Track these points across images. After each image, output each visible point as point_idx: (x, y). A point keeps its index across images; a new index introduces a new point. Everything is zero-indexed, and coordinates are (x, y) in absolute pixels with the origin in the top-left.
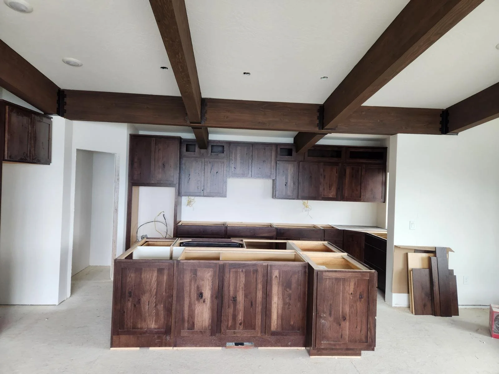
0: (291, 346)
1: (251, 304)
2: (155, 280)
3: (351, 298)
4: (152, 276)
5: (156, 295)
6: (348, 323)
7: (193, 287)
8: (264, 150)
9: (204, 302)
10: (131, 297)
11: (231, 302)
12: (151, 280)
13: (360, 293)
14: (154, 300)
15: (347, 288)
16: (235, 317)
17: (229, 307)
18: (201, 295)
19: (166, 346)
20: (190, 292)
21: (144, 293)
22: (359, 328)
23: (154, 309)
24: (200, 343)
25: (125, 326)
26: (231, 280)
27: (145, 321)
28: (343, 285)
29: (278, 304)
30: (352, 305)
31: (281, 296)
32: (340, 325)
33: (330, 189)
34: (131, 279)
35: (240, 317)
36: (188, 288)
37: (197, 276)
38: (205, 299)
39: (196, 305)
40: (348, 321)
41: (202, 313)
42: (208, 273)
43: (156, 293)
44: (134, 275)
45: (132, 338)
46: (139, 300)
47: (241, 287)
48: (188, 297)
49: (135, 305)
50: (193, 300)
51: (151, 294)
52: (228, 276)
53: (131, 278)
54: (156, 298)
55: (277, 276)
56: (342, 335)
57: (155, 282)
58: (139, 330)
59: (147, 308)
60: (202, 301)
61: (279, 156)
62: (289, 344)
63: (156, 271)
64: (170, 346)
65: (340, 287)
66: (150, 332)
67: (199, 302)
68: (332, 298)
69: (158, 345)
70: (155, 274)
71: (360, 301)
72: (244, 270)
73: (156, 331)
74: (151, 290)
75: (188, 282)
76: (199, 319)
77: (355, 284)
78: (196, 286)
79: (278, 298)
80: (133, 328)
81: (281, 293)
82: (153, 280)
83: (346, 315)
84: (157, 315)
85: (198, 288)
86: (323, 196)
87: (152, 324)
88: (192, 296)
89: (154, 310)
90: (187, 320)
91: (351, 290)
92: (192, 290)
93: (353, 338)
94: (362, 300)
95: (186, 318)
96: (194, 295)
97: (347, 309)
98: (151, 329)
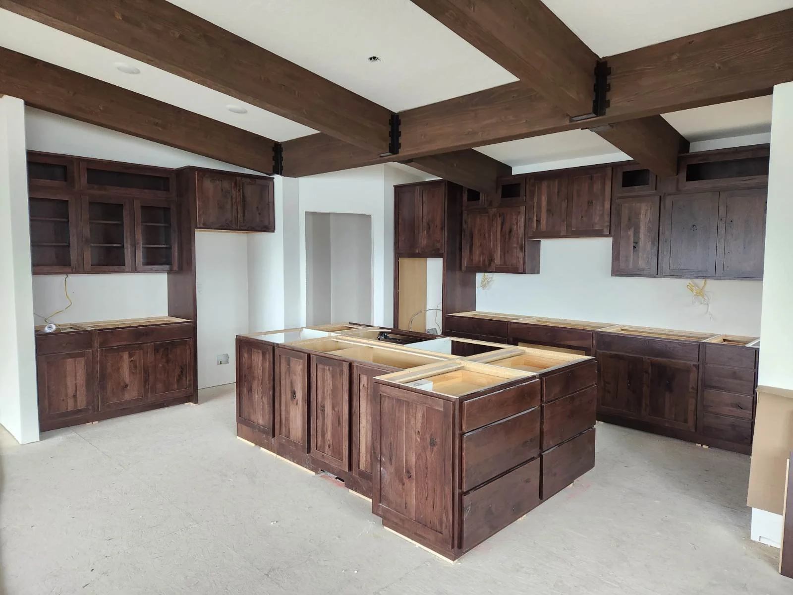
1: (338, 420)
3: (418, 440)
6: (414, 485)
8: (589, 181)
9: (297, 404)
13: (431, 435)
15: (413, 422)
18: (294, 394)
19: (271, 450)
22: (430, 502)
24: (297, 460)
25: (243, 415)
27: (255, 413)
28: (407, 413)
29: (366, 429)
30: (420, 455)
32: (403, 484)
35: (329, 436)
37: (290, 368)
38: (297, 401)
39: (291, 407)
40: (414, 481)
45: (249, 431)
47: (328, 393)
50: (288, 399)
51: (258, 382)
55: (365, 384)
56: (406, 504)
58: (252, 422)
59: (256, 398)
61: (620, 189)
63: (261, 354)
64: (274, 452)
65: (403, 416)
66: (259, 428)
67: (293, 402)
68: (393, 432)
69: (266, 446)
70: (260, 357)
71: (432, 450)
73: (263, 428)
74: (258, 376)
75: (284, 374)
77: (423, 415)
78: (290, 381)
80: (249, 419)
83: (411, 468)
85: (292, 384)
87: (260, 419)
88: (287, 393)
89: (261, 402)
91: (419, 427)
92: (288, 386)
93: (422, 516)
94: (435, 449)
96: (289, 392)
97: (413, 460)
98: (260, 425)
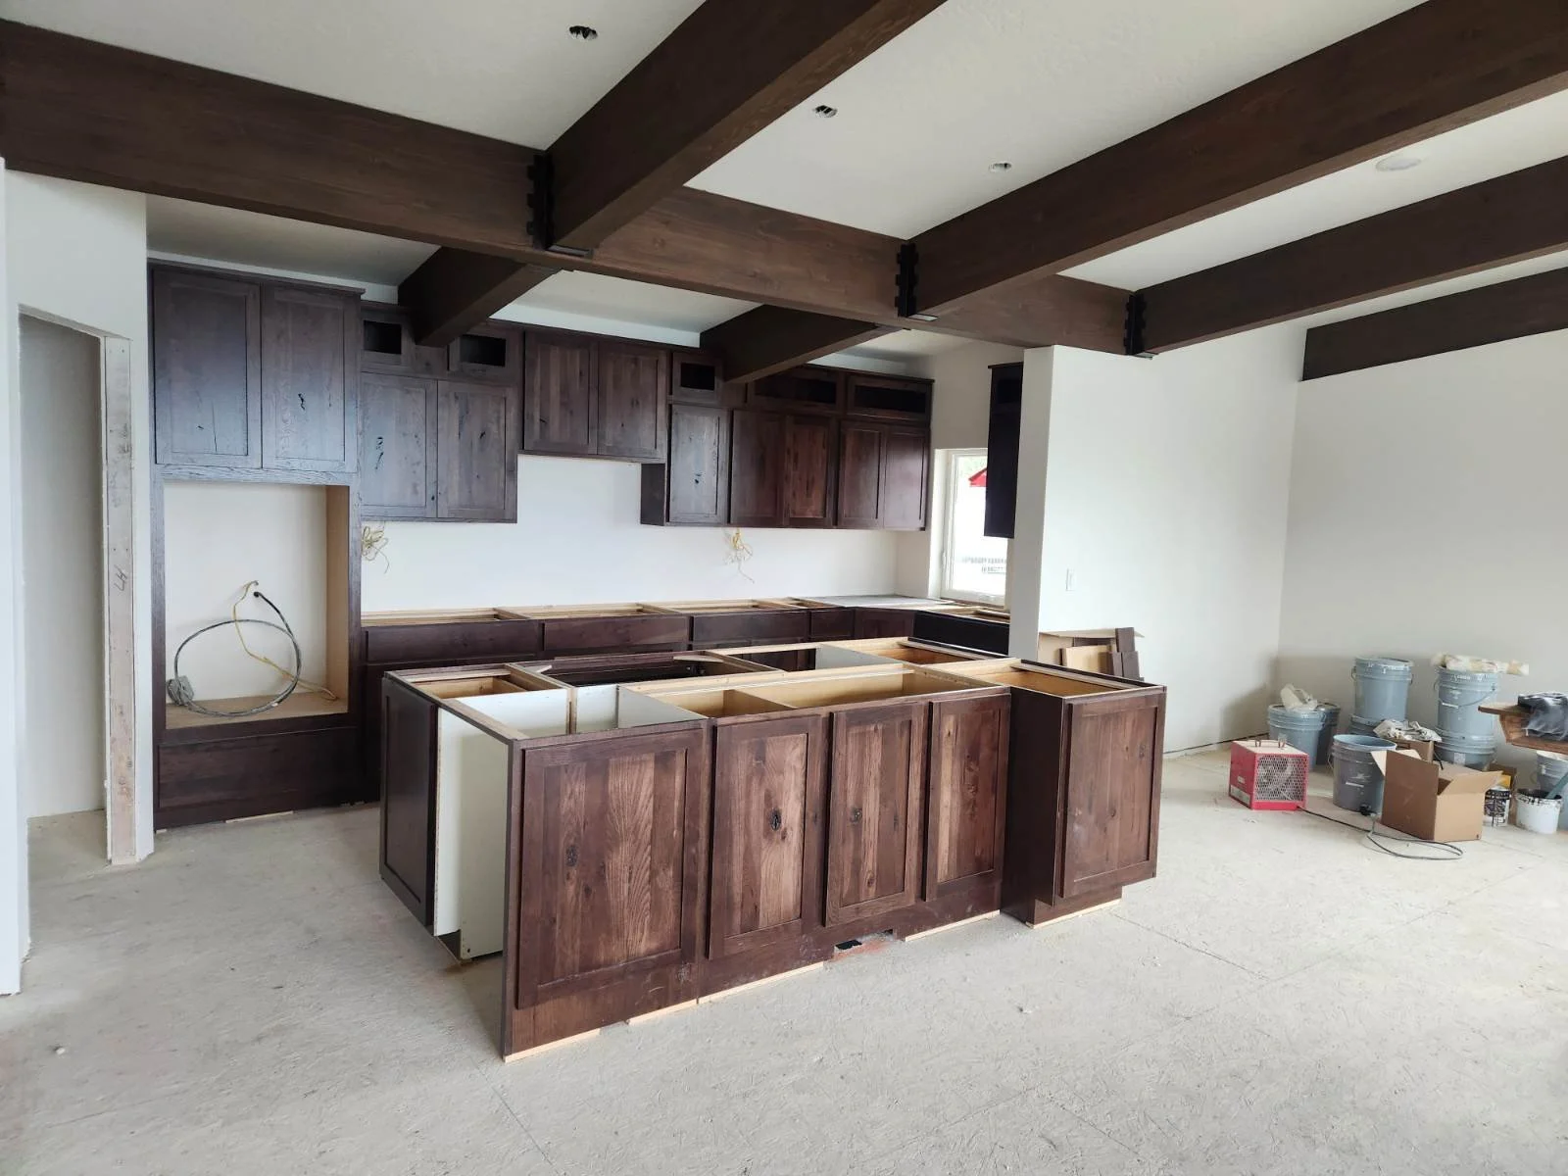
0: (972, 915)
1: (895, 821)
2: (649, 793)
3: (1126, 758)
4: (640, 782)
5: (651, 842)
6: (1118, 822)
7: (754, 798)
8: (633, 366)
9: (783, 838)
10: (573, 865)
11: (850, 824)
12: (637, 798)
13: (1141, 743)
14: (646, 859)
15: (1120, 737)
16: (857, 865)
17: (844, 842)
18: (775, 819)
19: (677, 1001)
20: (747, 815)
21: (616, 840)
22: (1136, 832)
23: (648, 890)
24: (770, 966)
25: (558, 968)
26: (850, 760)
27: (620, 934)
28: (1115, 730)
29: (951, 809)
30: (1127, 777)
31: (957, 787)
32: (1105, 830)
33: (809, 495)
34: (576, 802)
35: (870, 864)
36: (742, 804)
37: (764, 761)
38: (785, 829)
39: (764, 852)
40: (1119, 816)
41: (778, 872)
42: (794, 748)
43: (651, 836)
44: (583, 788)
45: (576, 1005)
46: (602, 869)
47: (873, 777)
48: (742, 832)
49: (587, 891)
50: (754, 838)
51: (637, 843)
52: (843, 751)
53: (573, 800)
54: (651, 854)
55: (951, 731)
56: (1107, 854)
57: (649, 801)
58: (602, 969)
59: (626, 894)
60: (777, 836)
61: (678, 389)
62: (969, 909)
63: (652, 765)
64: (689, 998)
65: (1110, 737)
66: (640, 967)
67: (771, 840)
68: (1094, 766)
69: (656, 1003)
70: (649, 773)
71: (1140, 764)
72: (880, 727)
73: (652, 960)
74: (636, 831)
75: (743, 785)
76: (770, 893)
77: (1134, 721)
78: (763, 794)
79: (953, 792)
80: (584, 968)
81: (957, 777)
82: (643, 794)
83: (1117, 802)
84: (656, 907)
85: (768, 798)
86: (791, 516)
87: (640, 941)
88: (752, 826)
89: (645, 894)
90: (740, 905)
91: (1127, 741)
92: (754, 807)
93: (1126, 856)
94: (1144, 759)
95: (737, 899)
96: (758, 821)
97: (1119, 789)
98: (639, 957)
